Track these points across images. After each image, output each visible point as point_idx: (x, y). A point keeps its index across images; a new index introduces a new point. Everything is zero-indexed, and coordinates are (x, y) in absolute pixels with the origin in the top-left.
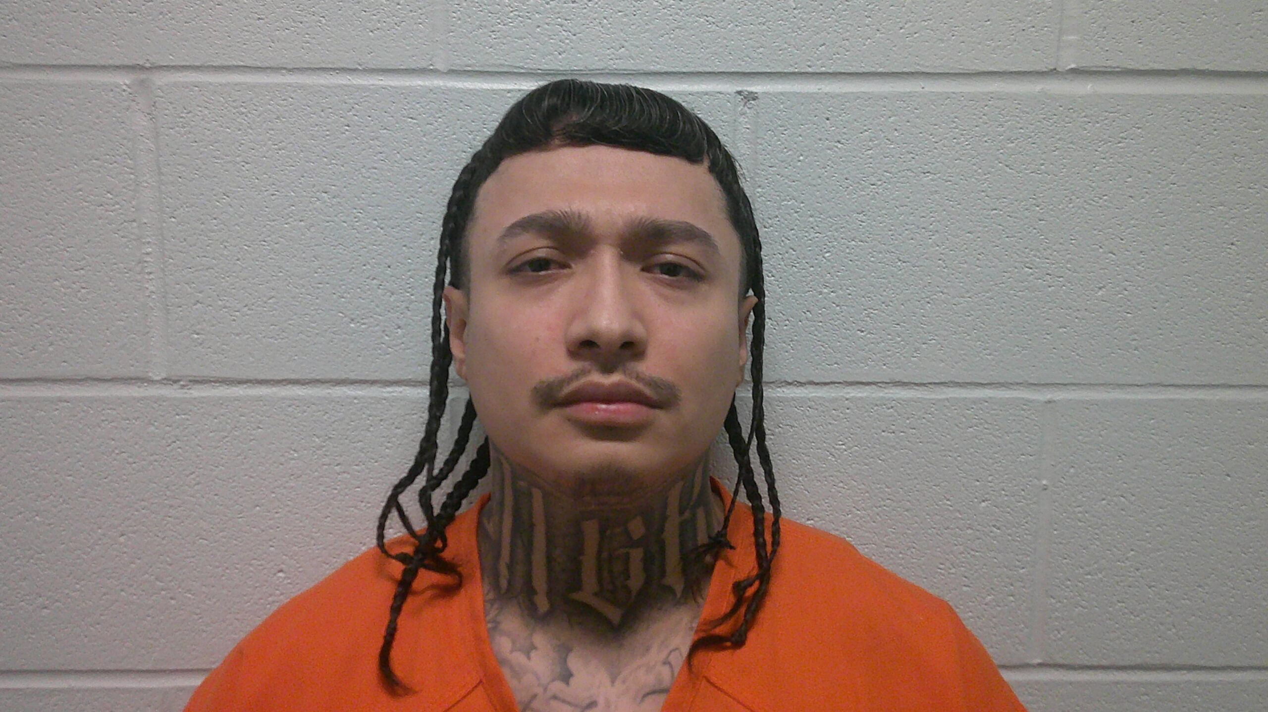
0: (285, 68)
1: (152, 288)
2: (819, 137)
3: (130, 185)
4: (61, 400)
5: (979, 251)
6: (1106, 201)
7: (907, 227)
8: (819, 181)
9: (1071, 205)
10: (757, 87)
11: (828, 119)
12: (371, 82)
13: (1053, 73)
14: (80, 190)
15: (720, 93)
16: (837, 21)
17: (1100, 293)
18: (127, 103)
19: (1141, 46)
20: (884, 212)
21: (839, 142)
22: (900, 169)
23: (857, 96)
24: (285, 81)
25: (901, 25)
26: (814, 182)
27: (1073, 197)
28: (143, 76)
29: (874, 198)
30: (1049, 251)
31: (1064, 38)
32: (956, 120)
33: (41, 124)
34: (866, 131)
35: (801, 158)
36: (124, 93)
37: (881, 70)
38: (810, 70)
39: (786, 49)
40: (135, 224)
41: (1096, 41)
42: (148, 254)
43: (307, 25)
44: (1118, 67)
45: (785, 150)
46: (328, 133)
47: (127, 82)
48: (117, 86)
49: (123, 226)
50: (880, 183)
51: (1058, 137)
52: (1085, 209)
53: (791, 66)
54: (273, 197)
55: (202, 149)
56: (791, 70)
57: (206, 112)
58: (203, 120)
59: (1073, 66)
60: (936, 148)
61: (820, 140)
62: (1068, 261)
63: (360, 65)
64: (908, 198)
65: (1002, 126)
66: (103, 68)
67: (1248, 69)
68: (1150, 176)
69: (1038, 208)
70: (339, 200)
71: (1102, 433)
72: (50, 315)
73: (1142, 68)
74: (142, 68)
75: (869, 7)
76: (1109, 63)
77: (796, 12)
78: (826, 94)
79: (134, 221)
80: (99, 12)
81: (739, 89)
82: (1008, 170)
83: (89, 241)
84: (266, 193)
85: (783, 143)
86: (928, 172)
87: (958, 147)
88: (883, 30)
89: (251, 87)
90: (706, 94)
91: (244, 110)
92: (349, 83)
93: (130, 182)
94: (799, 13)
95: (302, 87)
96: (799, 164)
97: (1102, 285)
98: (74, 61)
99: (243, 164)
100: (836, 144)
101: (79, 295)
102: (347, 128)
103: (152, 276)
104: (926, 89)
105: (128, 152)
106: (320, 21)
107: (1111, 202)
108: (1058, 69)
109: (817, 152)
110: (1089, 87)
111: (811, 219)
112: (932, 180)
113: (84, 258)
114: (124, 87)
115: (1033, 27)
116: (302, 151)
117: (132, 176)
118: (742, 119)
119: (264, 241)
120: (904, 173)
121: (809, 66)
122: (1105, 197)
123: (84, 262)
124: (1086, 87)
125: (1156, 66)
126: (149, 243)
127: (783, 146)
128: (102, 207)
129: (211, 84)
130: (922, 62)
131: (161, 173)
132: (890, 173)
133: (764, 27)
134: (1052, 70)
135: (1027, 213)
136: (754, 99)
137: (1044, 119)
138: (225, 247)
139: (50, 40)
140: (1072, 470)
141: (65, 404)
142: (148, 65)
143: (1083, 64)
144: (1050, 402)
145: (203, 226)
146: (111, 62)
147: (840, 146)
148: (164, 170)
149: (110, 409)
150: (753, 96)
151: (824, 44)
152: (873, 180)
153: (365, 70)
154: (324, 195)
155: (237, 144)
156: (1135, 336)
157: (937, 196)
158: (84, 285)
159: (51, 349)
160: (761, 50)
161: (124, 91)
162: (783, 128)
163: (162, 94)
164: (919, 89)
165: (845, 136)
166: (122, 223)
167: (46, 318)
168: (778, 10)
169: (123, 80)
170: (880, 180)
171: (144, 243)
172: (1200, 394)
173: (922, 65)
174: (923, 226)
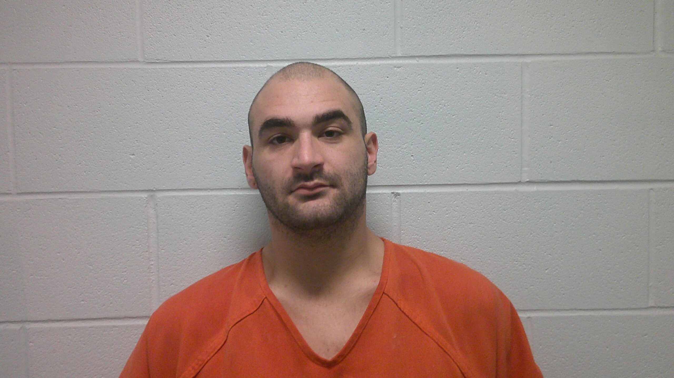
0: (209, 189)
1: (153, 279)
2: (426, 210)
3: (146, 237)
4: (114, 327)
5: (495, 255)
6: (545, 233)
7: (464, 245)
8: (427, 227)
9: (531, 236)
10: (400, 191)
11: (429, 203)
12: (244, 193)
13: (520, 183)
14: (125, 240)
15: (385, 193)
16: (430, 165)
17: (547, 271)
18: (145, 205)
19: (555, 171)
20: (454, 239)
21: (434, 211)
22: (460, 222)
23: (440, 193)
24: (209, 194)
25: (457, 165)
26: (425, 228)
27: (532, 232)
28: (152, 194)
29: (449, 234)
30: (524, 255)
31: (523, 169)
32: (481, 202)
33: (110, 214)
34: (445, 207)
35: (419, 218)
36: (145, 201)
37: (449, 183)
38: (421, 184)
39: (411, 176)
40: (147, 253)
41: (536, 170)
42: (152, 265)
43: (219, 172)
44: (546, 180)
45: (412, 215)
46: (226, 214)
47: (146, 196)
48: (142, 198)
49: (142, 254)
50: (452, 228)
51: (523, 208)
52: (537, 237)
53: (413, 182)
54: (204, 240)
55: (175, 222)
56: (413, 184)
57: (178, 207)
58: (176, 210)
59: (528, 180)
60: (474, 214)
61: (427, 211)
62: (532, 258)
63: (239, 187)
64: (464, 234)
65: (501, 204)
66: (136, 191)
67: (601, 179)
68: (563, 223)
69: (518, 237)
70: (231, 240)
71: (553, 330)
72: (111, 291)
73: (556, 180)
74: (152, 191)
75: (444, 159)
76: (542, 179)
77: (414, 161)
78: (428, 193)
79: (147, 251)
80: (135, 170)
81: (393, 191)
82: (504, 222)
83: (128, 260)
84: (201, 239)
85: (411, 213)
86: (471, 223)
87: (483, 213)
88: (449, 168)
89: (196, 197)
90: (379, 194)
91: (192, 206)
92: (235, 194)
93: (146, 236)
94: (416, 162)
95: (216, 196)
96: (418, 221)
97: (547, 268)
98: (124, 189)
99: (192, 227)
100: (433, 212)
101: (124, 282)
102: (234, 212)
103: (153, 274)
104: (469, 190)
105: (145, 224)
106: (224, 170)
107: (548, 234)
108: (522, 181)
109: (425, 216)
110: (535, 188)
111: (424, 243)
112: (473, 226)
113: (126, 268)
114: (145, 198)
115: (510, 165)
116: (216, 221)
117: (147, 234)
118: (394, 203)
119: (200, 258)
120: (461, 224)
121: (421, 182)
122: (545, 232)
123: (126, 269)
124: (534, 188)
125: (562, 179)
126: (152, 260)
127: (411, 214)
128: (134, 247)
129: (180, 196)
130: (466, 180)
131: (158, 232)
132: (456, 224)
133: (402, 168)
134: (519, 182)
135: (513, 239)
136: (399, 195)
137: (518, 201)
138: (184, 261)
139: (115, 181)
140: (541, 347)
141: (116, 328)
142: (154, 189)
143: (532, 179)
144: (529, 318)
145: (175, 253)
146: (140, 189)
147: (434, 213)
148: (160, 231)
149: (135, 330)
150: (398, 194)
151: (426, 173)
152: (449, 227)
153: (241, 189)
154: (224, 238)
155: (190, 220)
156: (562, 289)
157: (475, 233)
158: (125, 278)
159: (111, 305)
160: (401, 176)
161: (145, 200)
162: (411, 207)
163: (160, 201)
164: (466, 190)
165: (436, 209)
166: (142, 253)
167: (109, 293)
168: (407, 161)
169: (144, 195)
170: (451, 227)
171: (151, 261)
172: (592, 313)
173: (466, 181)
174: (471, 245)
